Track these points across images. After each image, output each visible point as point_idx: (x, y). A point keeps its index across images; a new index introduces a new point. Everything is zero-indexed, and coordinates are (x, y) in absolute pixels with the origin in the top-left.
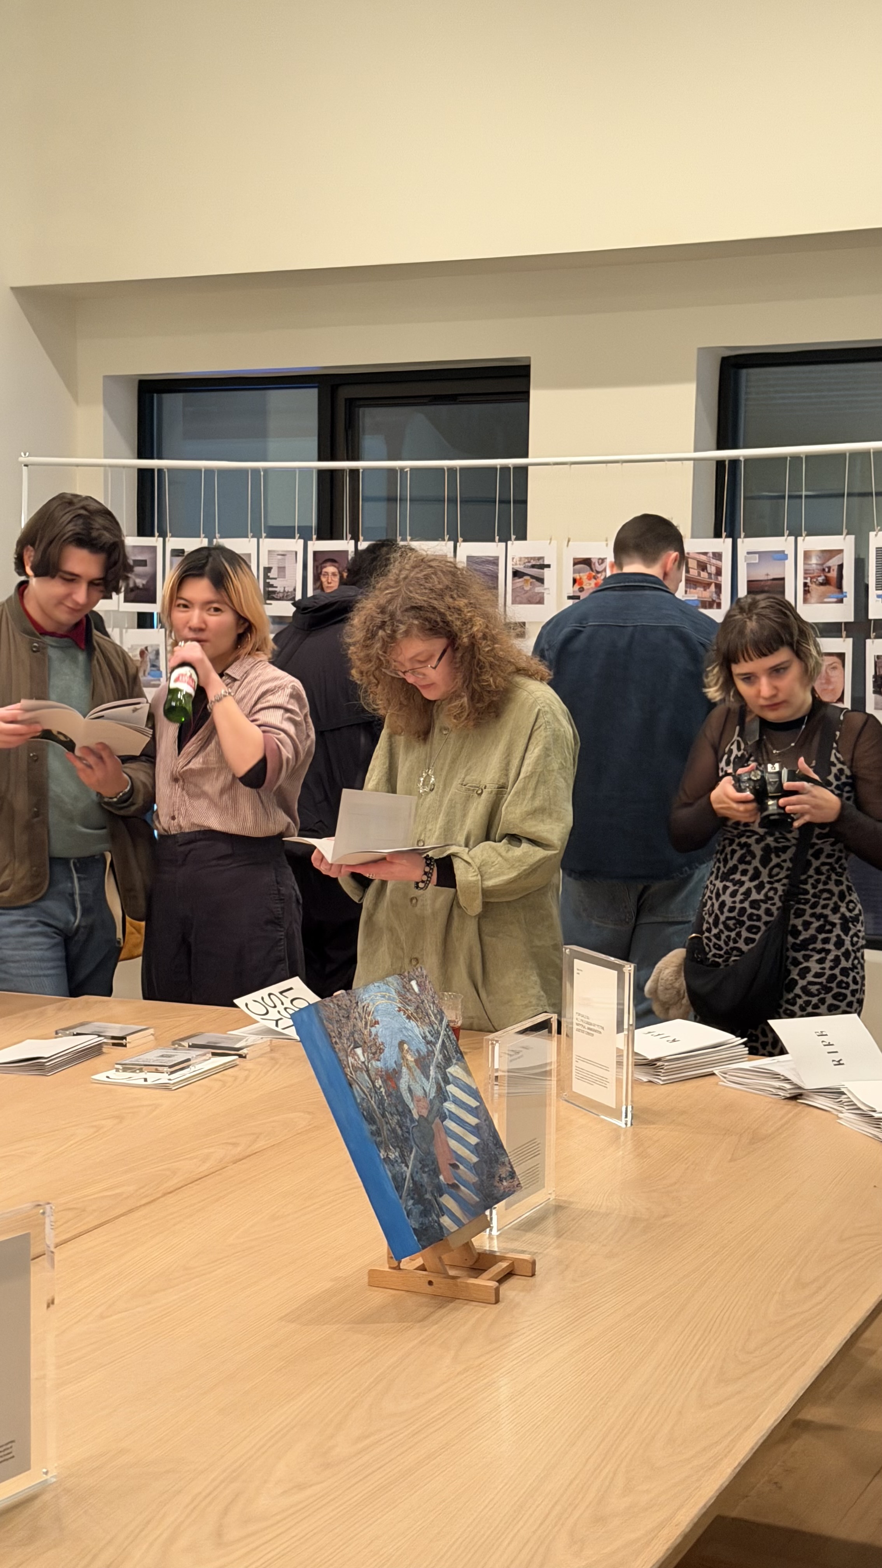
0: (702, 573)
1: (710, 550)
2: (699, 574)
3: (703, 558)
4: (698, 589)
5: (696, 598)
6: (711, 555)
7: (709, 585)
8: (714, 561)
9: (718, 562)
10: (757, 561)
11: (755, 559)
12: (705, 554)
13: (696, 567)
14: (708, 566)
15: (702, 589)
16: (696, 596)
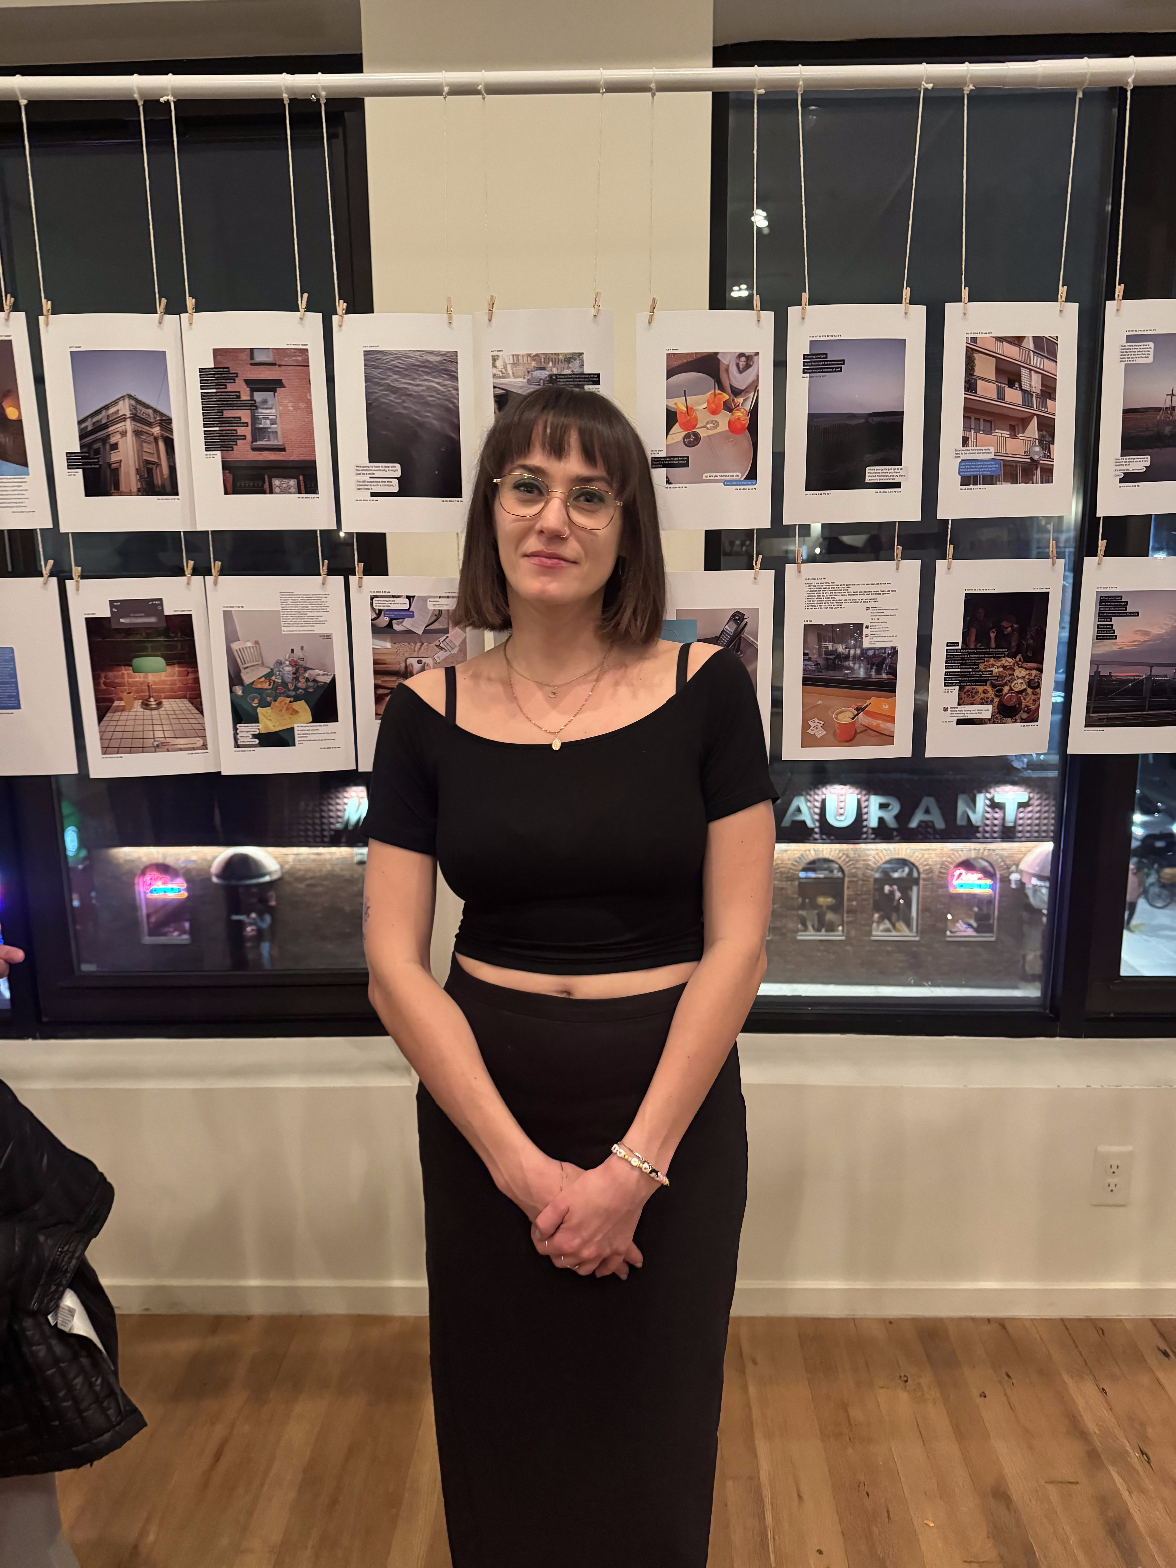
0: (1008, 391)
1: (1029, 332)
2: (1001, 396)
3: (1011, 352)
4: (998, 432)
5: (992, 456)
6: (1031, 346)
7: (1024, 422)
8: (1036, 361)
9: (1048, 365)
10: (1150, 360)
11: (1147, 354)
12: (1017, 341)
13: (993, 377)
14: (1024, 373)
15: (1006, 434)
16: (992, 449)
